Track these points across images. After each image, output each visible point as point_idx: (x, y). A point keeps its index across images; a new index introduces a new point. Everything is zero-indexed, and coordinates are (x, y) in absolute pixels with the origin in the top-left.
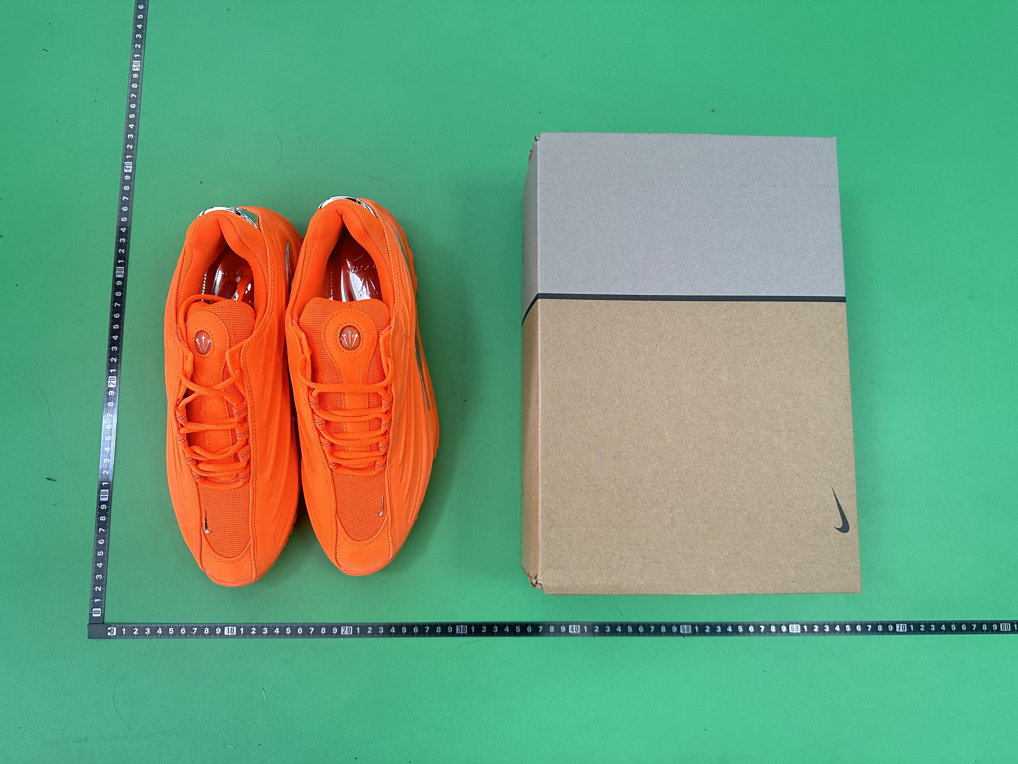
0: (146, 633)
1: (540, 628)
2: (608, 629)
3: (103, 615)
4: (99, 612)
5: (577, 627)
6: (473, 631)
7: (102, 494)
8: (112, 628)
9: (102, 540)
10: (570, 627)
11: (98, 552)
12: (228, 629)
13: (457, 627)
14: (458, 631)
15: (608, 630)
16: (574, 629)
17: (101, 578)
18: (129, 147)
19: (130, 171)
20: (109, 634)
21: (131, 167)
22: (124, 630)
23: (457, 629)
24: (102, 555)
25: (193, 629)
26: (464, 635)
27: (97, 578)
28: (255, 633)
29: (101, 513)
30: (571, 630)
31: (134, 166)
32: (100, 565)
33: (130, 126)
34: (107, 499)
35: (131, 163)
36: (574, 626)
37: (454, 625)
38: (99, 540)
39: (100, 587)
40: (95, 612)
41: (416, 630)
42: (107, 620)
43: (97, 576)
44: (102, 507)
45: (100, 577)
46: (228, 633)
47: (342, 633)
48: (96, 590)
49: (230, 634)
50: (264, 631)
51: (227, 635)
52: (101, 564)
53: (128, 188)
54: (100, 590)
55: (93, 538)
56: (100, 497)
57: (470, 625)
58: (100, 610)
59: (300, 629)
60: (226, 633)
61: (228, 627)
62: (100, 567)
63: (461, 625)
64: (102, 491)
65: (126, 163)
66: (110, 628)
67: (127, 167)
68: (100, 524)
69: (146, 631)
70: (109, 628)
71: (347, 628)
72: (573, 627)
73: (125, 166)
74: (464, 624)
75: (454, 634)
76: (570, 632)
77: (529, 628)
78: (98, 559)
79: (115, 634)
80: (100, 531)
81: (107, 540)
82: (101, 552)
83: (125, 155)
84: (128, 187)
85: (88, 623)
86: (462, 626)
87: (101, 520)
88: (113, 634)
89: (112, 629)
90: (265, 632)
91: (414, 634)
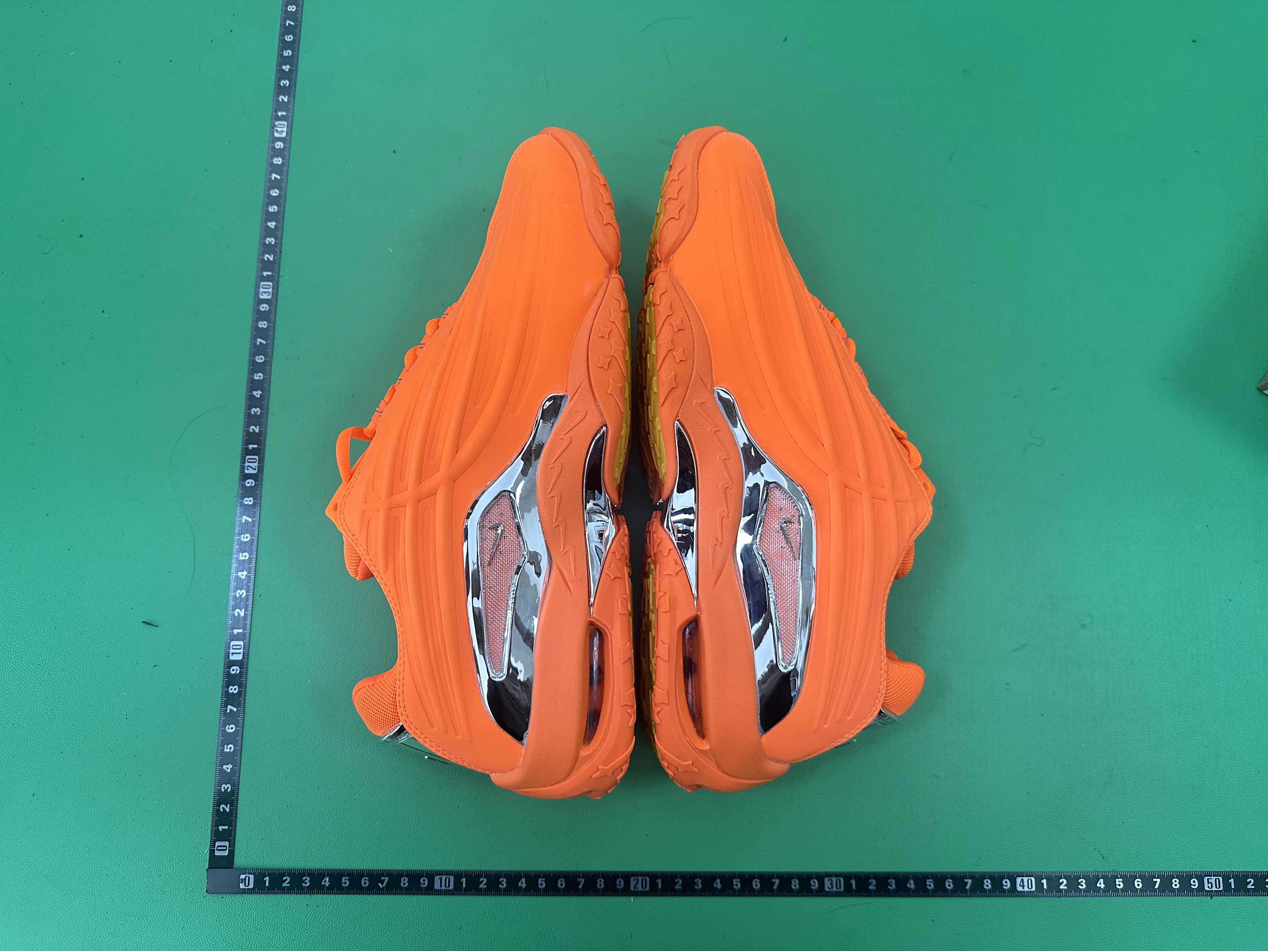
0: (304, 885)
1: (967, 883)
2: (1081, 883)
3: (232, 852)
4: (225, 848)
5: (1030, 881)
6: (854, 887)
7: (233, 649)
8: (247, 875)
9: (231, 726)
10: (1019, 880)
11: (226, 746)
12: (441, 879)
13: (826, 879)
14: (829, 888)
15: (1082, 886)
16: (1026, 884)
17: (229, 790)
18: (282, 99)
19: (284, 135)
20: (242, 886)
21: (285, 129)
22: (267, 879)
23: (827, 884)
24: (232, 750)
25: (383, 878)
26: (838, 894)
27: (223, 790)
28: (486, 886)
29: (230, 680)
30: (1020, 886)
31: (290, 128)
32: (228, 768)
33: (284, 67)
34: (239, 657)
35: (286, 123)
36: (1025, 879)
37: (820, 877)
38: (227, 726)
39: (229, 805)
40: (218, 848)
41: (756, 884)
42: (239, 861)
43: (224, 786)
44: (233, 670)
45: (228, 788)
46: (441, 886)
47: (632, 888)
48: (222, 810)
49: (443, 888)
50: (500, 883)
51: (438, 890)
52: (230, 766)
53: (279, 161)
54: (228, 810)
55: (218, 722)
56: (229, 652)
57: (847, 877)
58: (227, 844)
59: (561, 881)
60: (437, 886)
61: (440, 877)
62: (229, 771)
63: (832, 876)
64: (233, 643)
65: (277, 123)
66: (245, 875)
67: (279, 129)
68: (229, 699)
69: (304, 882)
70: (243, 877)
71: (640, 879)
72: (1022, 880)
73: (276, 128)
74: (837, 875)
75: (821, 892)
76: (1019, 889)
77: (949, 882)
78: (225, 758)
79: (251, 886)
80: (228, 711)
81: (241, 726)
82: (229, 746)
83: (276, 111)
84: (280, 159)
85: (207, 867)
86: (834, 879)
87: (231, 692)
88: (248, 885)
89: (247, 878)
90: (503, 885)
91: (754, 890)
